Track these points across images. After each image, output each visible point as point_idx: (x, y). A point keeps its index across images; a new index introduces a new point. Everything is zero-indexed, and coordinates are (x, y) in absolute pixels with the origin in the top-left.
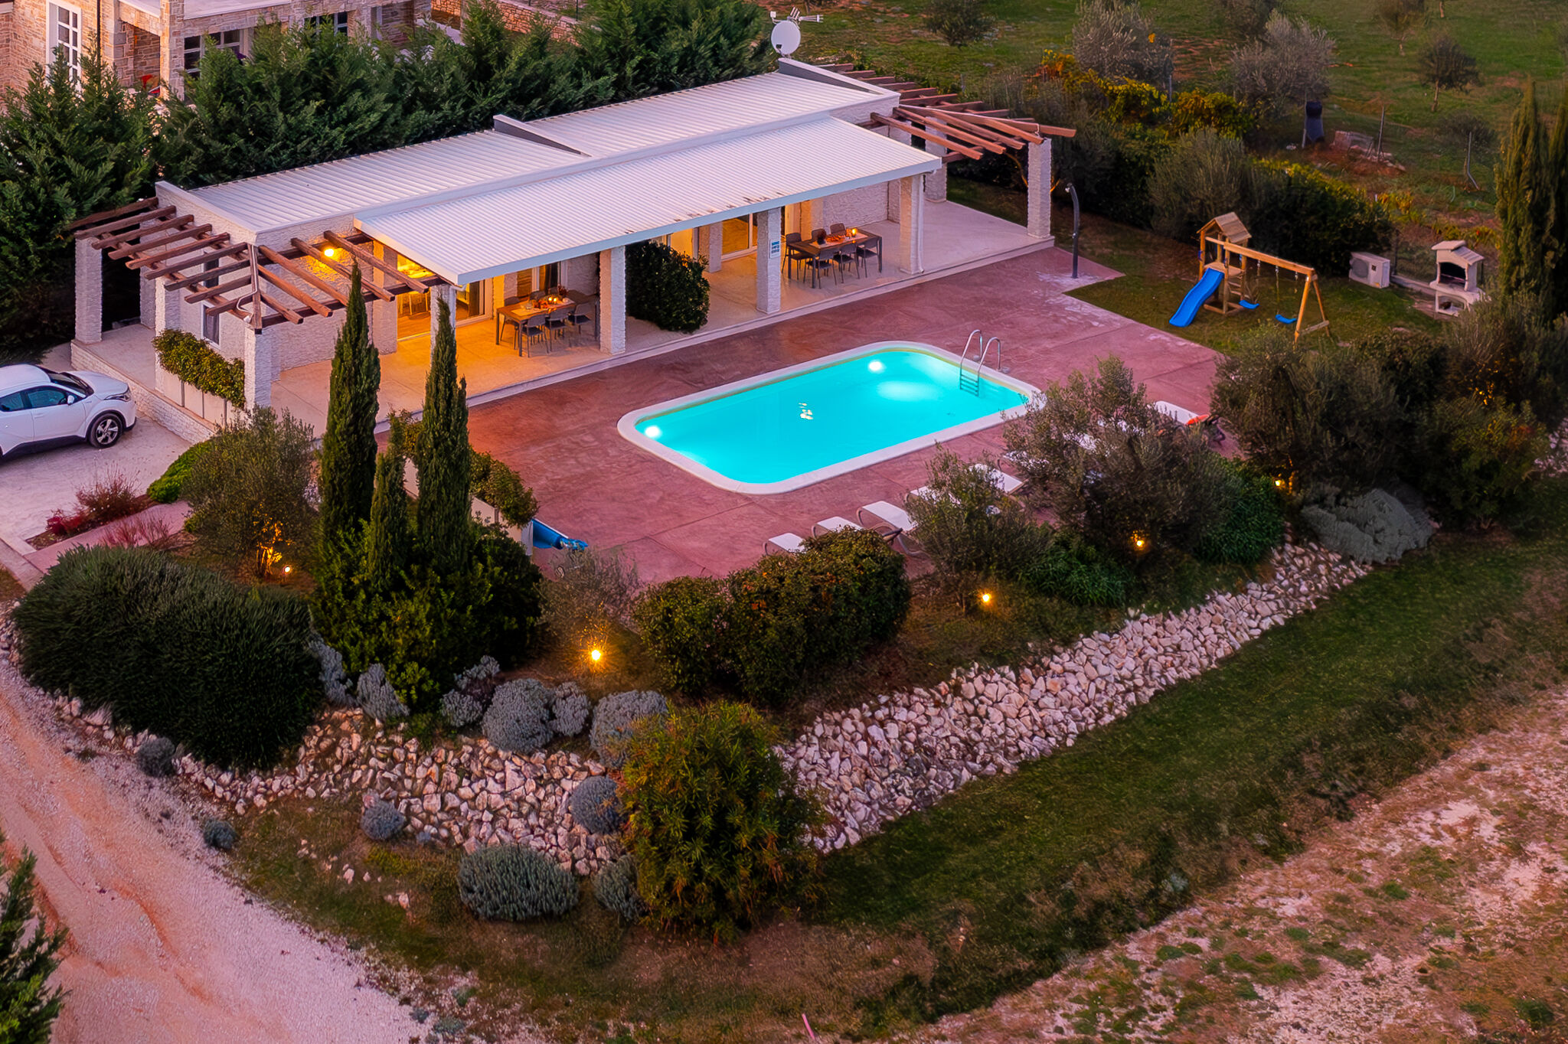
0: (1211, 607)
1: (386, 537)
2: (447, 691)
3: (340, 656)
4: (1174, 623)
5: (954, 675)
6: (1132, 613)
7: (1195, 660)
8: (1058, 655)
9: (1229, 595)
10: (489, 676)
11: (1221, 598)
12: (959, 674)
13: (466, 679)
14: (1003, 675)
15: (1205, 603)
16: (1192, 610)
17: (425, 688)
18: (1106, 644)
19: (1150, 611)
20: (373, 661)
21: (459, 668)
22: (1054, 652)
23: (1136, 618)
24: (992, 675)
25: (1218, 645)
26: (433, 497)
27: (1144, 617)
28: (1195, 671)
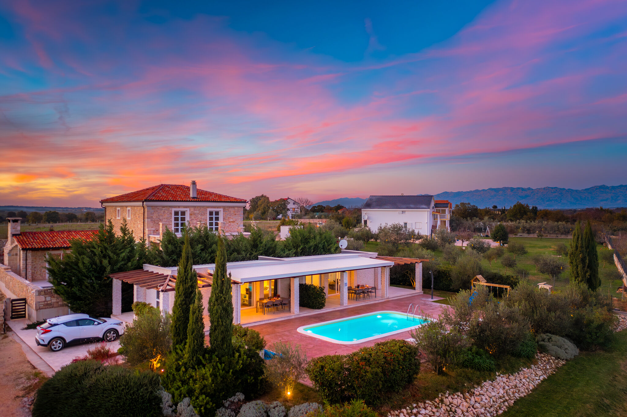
0: (522, 372)
1: (194, 342)
2: (219, 408)
3: (170, 396)
4: (512, 377)
5: (440, 396)
6: (497, 374)
7: (523, 390)
8: (476, 388)
9: (527, 369)
10: (239, 400)
11: (524, 369)
12: (442, 395)
13: (228, 402)
14: (458, 396)
15: (520, 371)
16: (516, 373)
17: (208, 406)
18: (491, 385)
19: (503, 373)
20: (185, 397)
21: (226, 397)
22: (474, 388)
23: (499, 376)
24: (454, 396)
25: (529, 385)
26: (216, 324)
27: (502, 375)
28: (525, 394)
